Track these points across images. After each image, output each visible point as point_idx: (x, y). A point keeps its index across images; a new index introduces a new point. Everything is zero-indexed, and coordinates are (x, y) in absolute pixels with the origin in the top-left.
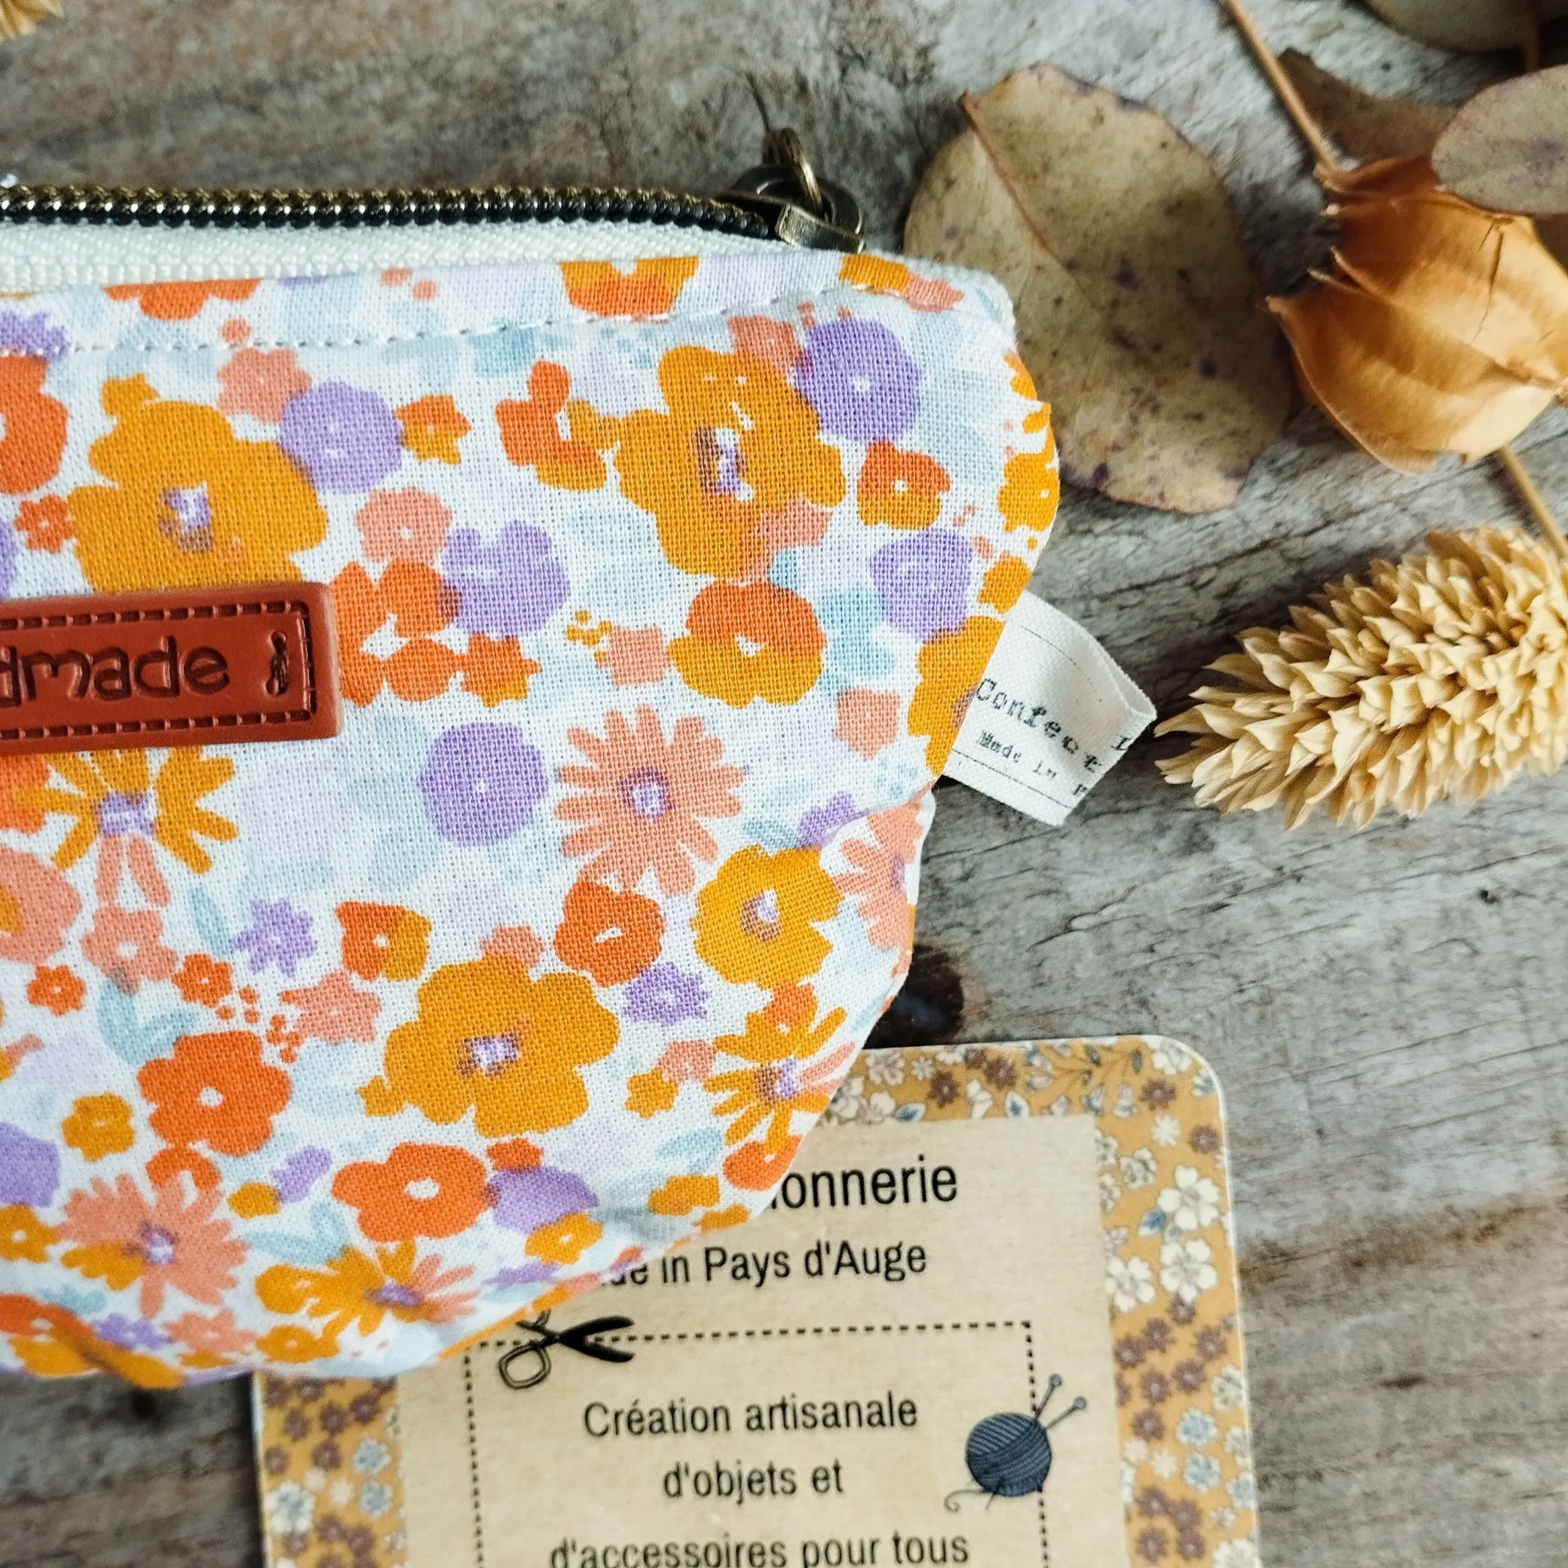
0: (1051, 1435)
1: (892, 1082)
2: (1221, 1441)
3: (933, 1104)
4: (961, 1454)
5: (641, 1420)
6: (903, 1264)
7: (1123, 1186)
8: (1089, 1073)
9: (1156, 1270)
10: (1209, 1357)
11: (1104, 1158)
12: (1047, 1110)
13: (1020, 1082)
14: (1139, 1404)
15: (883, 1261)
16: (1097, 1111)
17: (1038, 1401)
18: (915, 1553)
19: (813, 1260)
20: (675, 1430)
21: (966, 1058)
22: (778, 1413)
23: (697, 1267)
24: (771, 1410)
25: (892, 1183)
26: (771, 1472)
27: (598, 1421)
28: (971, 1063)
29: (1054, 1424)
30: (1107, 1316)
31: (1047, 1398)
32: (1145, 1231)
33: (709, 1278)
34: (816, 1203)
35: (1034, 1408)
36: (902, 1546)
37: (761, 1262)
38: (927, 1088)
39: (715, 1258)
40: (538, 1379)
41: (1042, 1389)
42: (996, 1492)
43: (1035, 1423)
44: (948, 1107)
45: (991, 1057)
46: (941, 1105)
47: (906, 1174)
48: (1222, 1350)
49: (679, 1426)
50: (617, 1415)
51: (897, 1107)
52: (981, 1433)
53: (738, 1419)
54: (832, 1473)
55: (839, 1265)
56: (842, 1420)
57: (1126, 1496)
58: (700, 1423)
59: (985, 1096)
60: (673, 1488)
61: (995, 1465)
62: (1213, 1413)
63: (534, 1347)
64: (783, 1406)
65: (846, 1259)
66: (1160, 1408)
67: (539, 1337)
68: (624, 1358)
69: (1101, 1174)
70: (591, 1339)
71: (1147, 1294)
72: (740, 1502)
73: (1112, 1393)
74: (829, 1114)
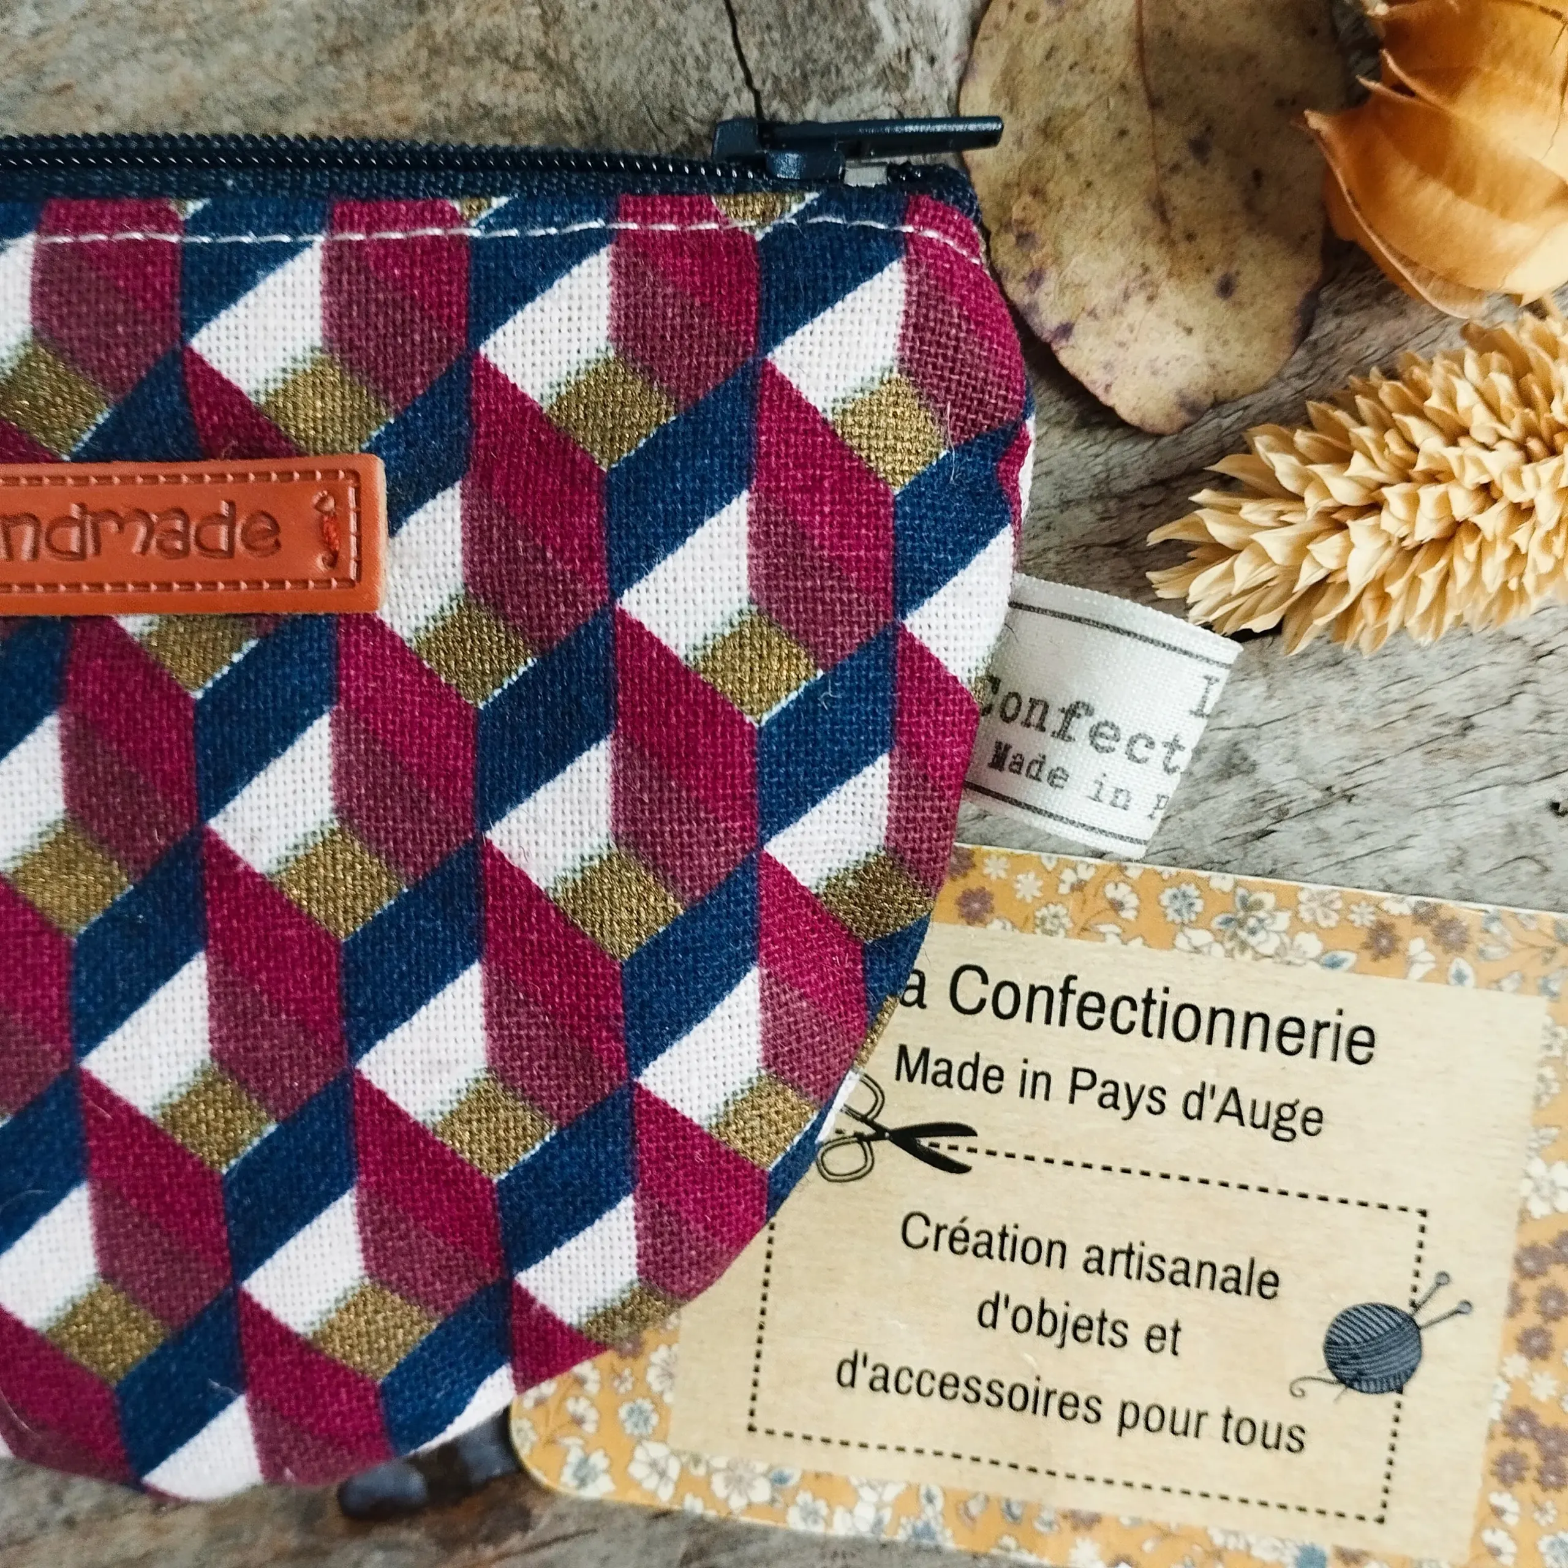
0: (1424, 1334)
1: (1324, 924)
3: (1367, 955)
4: (1321, 1339)
5: (967, 1239)
6: (1296, 1124)
8: (1553, 951)
11: (1549, 1047)
12: (1496, 984)
13: (1470, 947)
14: (1530, 1318)
15: (1273, 1117)
16: (1554, 995)
17: (1418, 1298)
18: (1246, 1434)
19: (1194, 1101)
20: (1002, 1258)
21: (1415, 911)
22: (1121, 1259)
23: (1061, 1085)
24: (1115, 1254)
25: (1301, 1035)
26: (1103, 1320)
27: (917, 1231)
28: (1421, 917)
29: (1432, 1323)
30: (1516, 1218)
31: (1429, 1296)
33: (1072, 1101)
34: (1210, 1041)
35: (1413, 1304)
36: (1232, 1424)
37: (1135, 1094)
38: (1363, 937)
39: (1084, 1079)
40: (857, 1176)
41: (1425, 1284)
42: (1351, 1386)
43: (1410, 1319)
44: (1383, 961)
45: (1444, 914)
46: (1375, 959)
47: (1319, 1026)
49: (1007, 1254)
50: (939, 1229)
51: (1325, 952)
52: (1346, 1318)
53: (1076, 1256)
54: (1169, 1334)
55: (1223, 1112)
56: (1192, 1280)
57: (1495, 1412)
58: (1031, 1255)
59: (1429, 957)
60: (988, 1318)
61: (1356, 1357)
63: (860, 1138)
64: (1130, 1253)
65: (1231, 1107)
66: (1552, 1327)
67: (868, 1131)
68: (962, 1169)
69: (1542, 1064)
70: (925, 1142)
72: (1062, 1345)
73: (1503, 1302)
74: (1244, 946)
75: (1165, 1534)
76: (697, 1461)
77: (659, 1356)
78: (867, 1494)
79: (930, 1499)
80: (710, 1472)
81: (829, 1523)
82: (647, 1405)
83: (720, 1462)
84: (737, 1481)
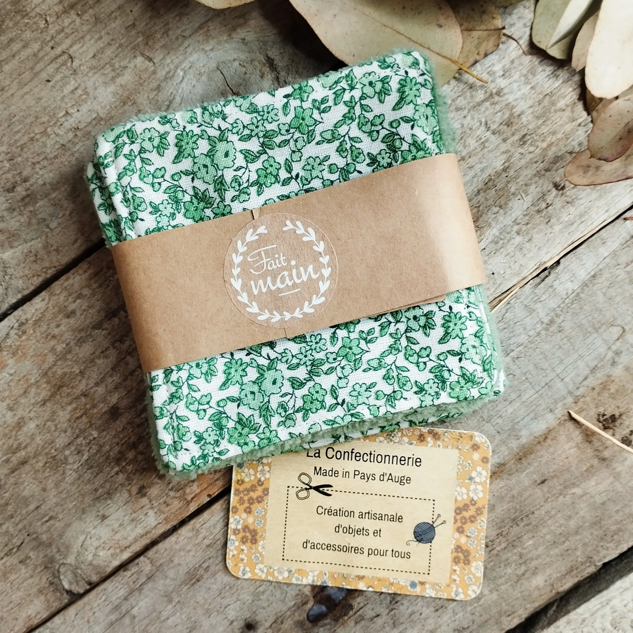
0: (435, 529)
1: (409, 435)
2: (478, 536)
3: (418, 442)
5: (332, 512)
6: (405, 481)
7: (463, 469)
8: (459, 439)
9: (468, 490)
10: (478, 515)
11: (459, 461)
12: (447, 447)
13: (441, 439)
14: (459, 524)
15: (400, 480)
16: (459, 449)
18: (397, 555)
19: (382, 477)
21: (428, 431)
22: (367, 515)
23: (352, 474)
24: (365, 513)
25: (405, 460)
26: (363, 529)
27: (320, 510)
28: (430, 432)
29: (437, 526)
30: (454, 501)
31: (436, 520)
32: (467, 481)
33: (354, 478)
34: (385, 463)
36: (394, 553)
37: (368, 476)
38: (417, 437)
39: (357, 473)
40: (306, 498)
42: (420, 542)
43: (432, 525)
44: (422, 443)
45: (435, 432)
46: (420, 442)
47: (409, 458)
48: (482, 513)
49: (341, 515)
50: (325, 510)
51: (409, 441)
52: (418, 526)
53: (357, 515)
54: (379, 532)
55: (388, 479)
56: (383, 519)
57: (453, 547)
58: (346, 515)
59: (432, 441)
60: (337, 530)
61: (421, 535)
62: (477, 529)
63: (306, 489)
64: (369, 513)
65: (390, 478)
66: (464, 526)
67: (308, 487)
68: (330, 495)
69: (458, 465)
70: (321, 489)
71: (465, 497)
72: (354, 536)
73: (453, 520)
74: (391, 440)
75: (379, 580)
76: (271, 568)
77: (261, 543)
78: (310, 573)
79: (325, 574)
80: (274, 570)
81: (302, 581)
82: (259, 555)
83: (276, 568)
84: (280, 572)
